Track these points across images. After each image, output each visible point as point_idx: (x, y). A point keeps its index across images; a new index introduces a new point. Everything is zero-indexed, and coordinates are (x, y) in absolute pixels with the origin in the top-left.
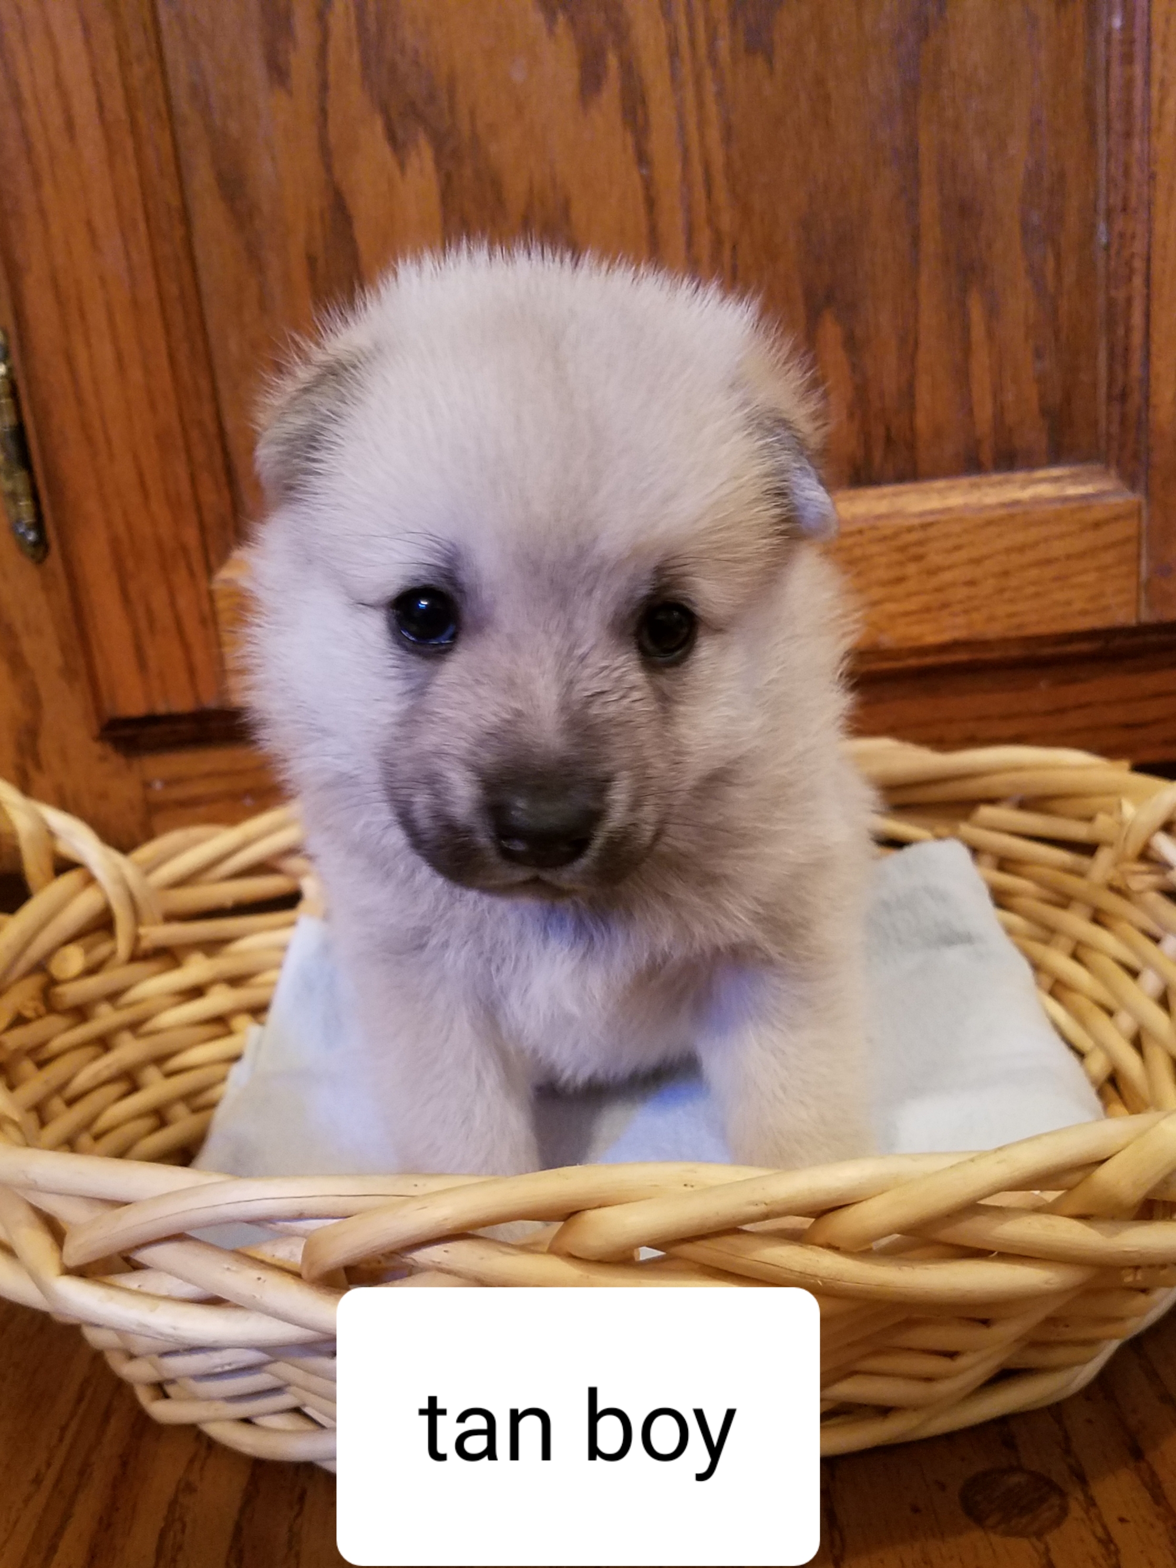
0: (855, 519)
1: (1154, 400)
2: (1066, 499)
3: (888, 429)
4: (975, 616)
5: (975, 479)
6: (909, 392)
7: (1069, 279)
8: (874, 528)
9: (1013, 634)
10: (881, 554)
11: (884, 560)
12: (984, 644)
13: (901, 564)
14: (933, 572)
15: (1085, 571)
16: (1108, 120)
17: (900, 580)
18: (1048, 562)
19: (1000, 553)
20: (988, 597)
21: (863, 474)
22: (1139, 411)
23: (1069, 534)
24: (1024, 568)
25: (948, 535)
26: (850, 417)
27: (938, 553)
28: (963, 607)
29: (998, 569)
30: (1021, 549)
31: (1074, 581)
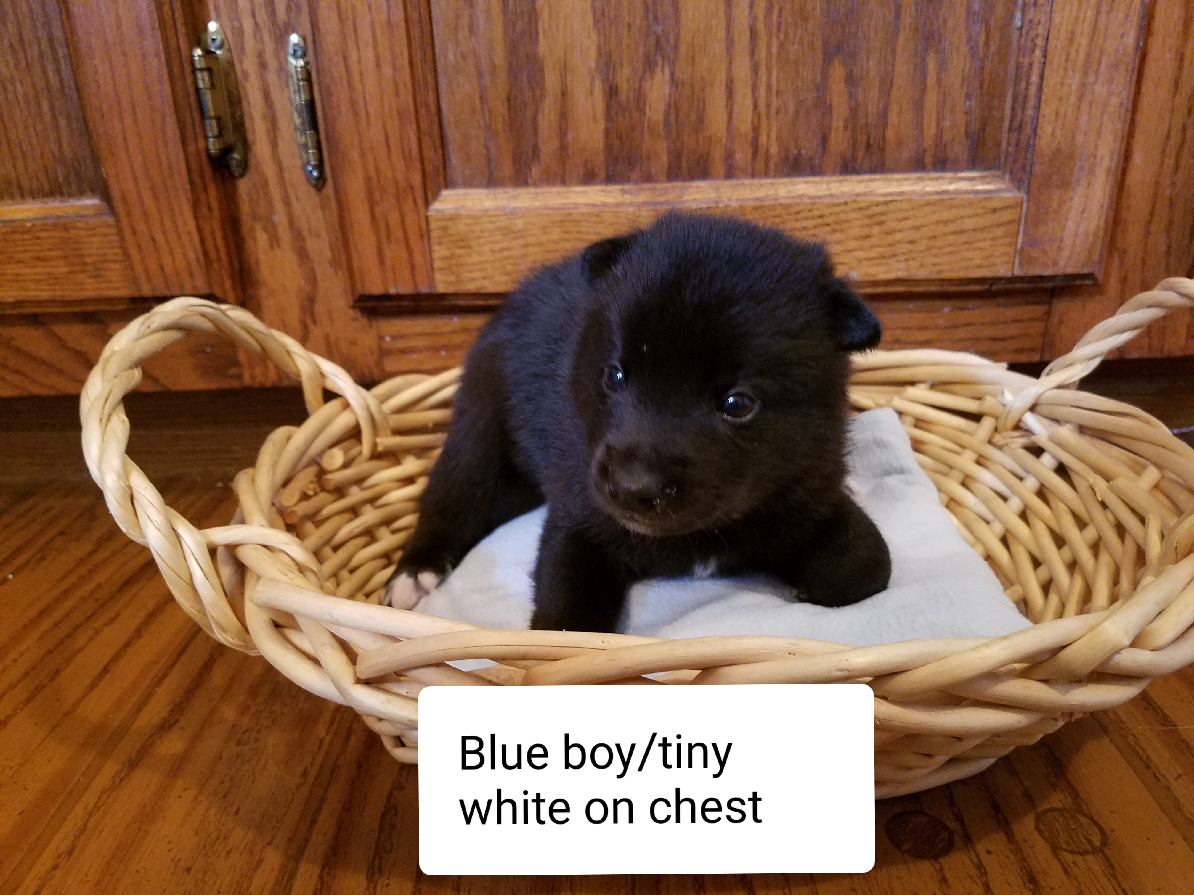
0: (843, 194)
1: (1039, 132)
2: (976, 192)
3: (869, 137)
4: (912, 263)
5: (920, 175)
6: (884, 115)
7: (993, 48)
8: (854, 201)
9: (934, 276)
10: (857, 219)
11: (858, 223)
12: (915, 282)
13: (869, 226)
14: (888, 233)
15: (984, 240)
17: (868, 236)
18: (962, 232)
19: (932, 224)
20: (921, 252)
21: (850, 165)
22: (1029, 138)
23: (976, 215)
24: (946, 234)
25: (900, 210)
26: (846, 128)
27: (893, 221)
28: (904, 257)
29: (930, 234)
30: (945, 223)
31: (976, 245)
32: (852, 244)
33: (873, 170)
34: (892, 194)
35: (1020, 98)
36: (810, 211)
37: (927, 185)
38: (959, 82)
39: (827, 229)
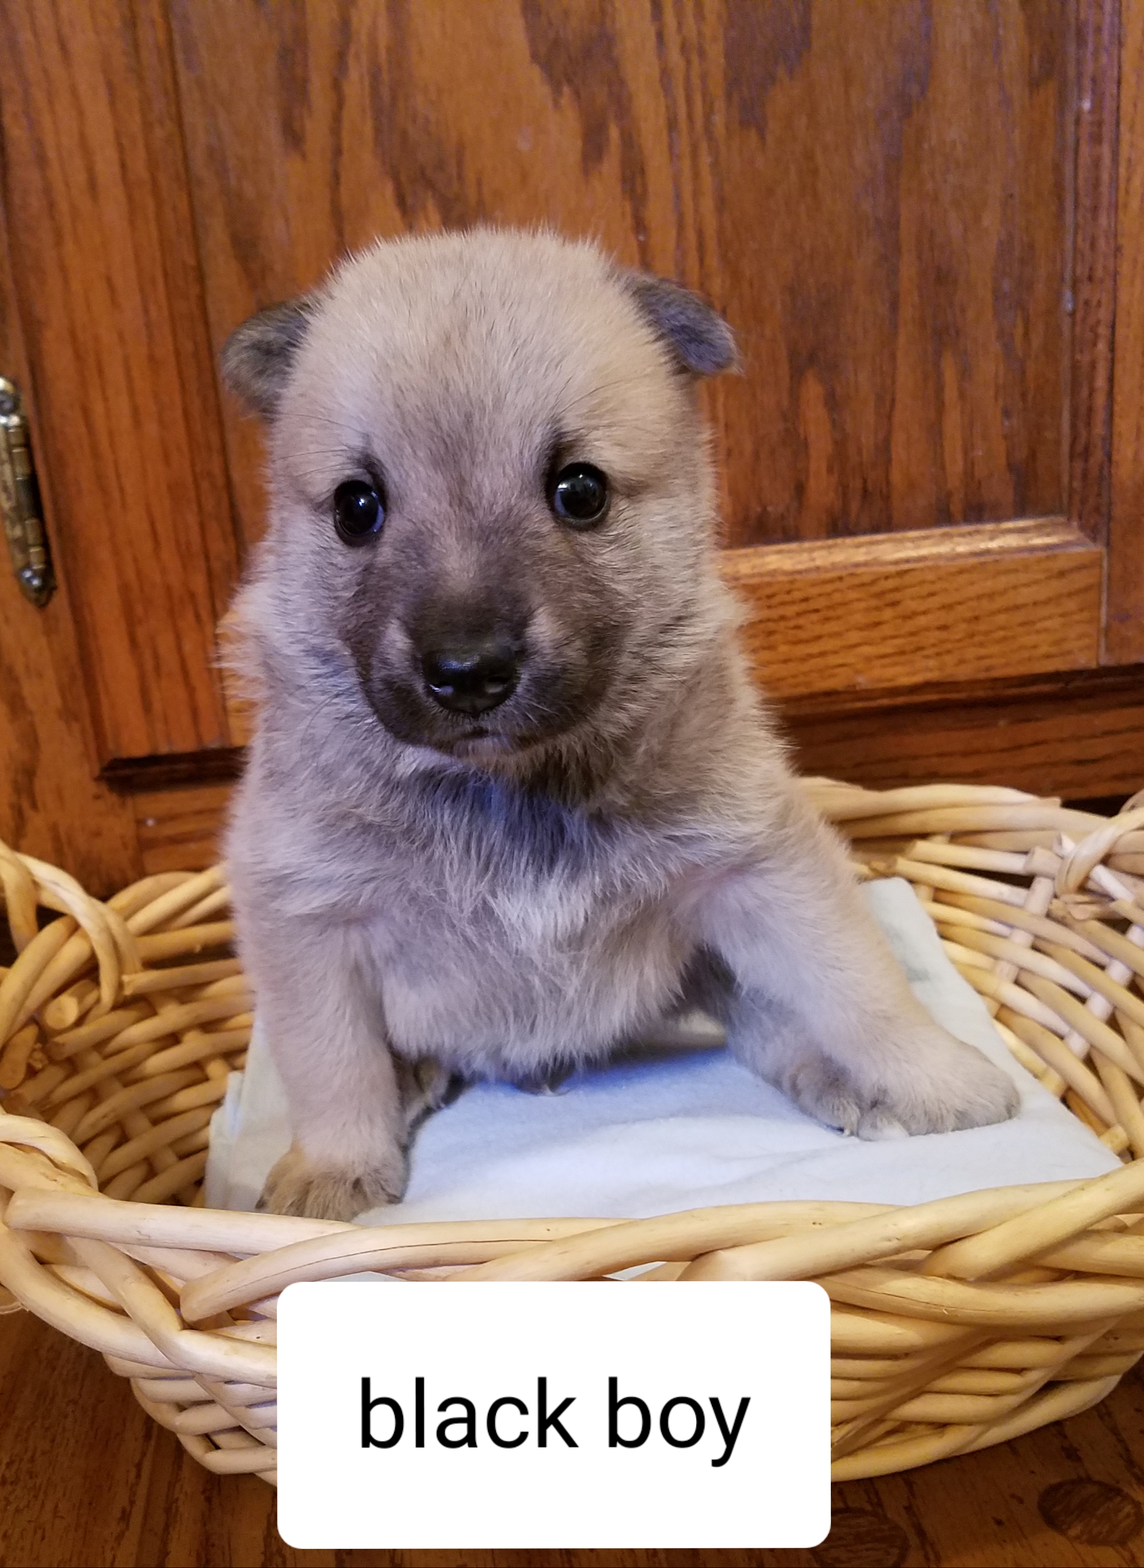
0: (834, 566)
1: (1115, 457)
2: (1033, 549)
3: (865, 481)
4: (949, 659)
5: (946, 530)
6: (884, 448)
7: (1036, 343)
8: (852, 575)
9: (982, 675)
10: (858, 600)
11: (862, 605)
12: (954, 685)
13: (877, 609)
14: (907, 617)
15: (1050, 617)
16: (1077, 194)
17: (877, 624)
18: (1017, 608)
19: (971, 599)
20: (959, 641)
21: (840, 524)
22: (1101, 468)
23: (1036, 582)
24: (993, 613)
25: (923, 582)
26: (830, 470)
27: (913, 599)
28: (935, 650)
29: (969, 614)
30: (991, 596)
31: (1039, 626)
32: (854, 637)
33: (875, 530)
34: (907, 561)
35: (1083, 409)
36: (789, 592)
37: (959, 544)
38: (992, 393)
39: (814, 617)
